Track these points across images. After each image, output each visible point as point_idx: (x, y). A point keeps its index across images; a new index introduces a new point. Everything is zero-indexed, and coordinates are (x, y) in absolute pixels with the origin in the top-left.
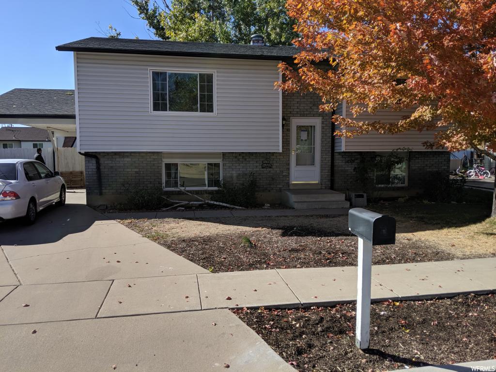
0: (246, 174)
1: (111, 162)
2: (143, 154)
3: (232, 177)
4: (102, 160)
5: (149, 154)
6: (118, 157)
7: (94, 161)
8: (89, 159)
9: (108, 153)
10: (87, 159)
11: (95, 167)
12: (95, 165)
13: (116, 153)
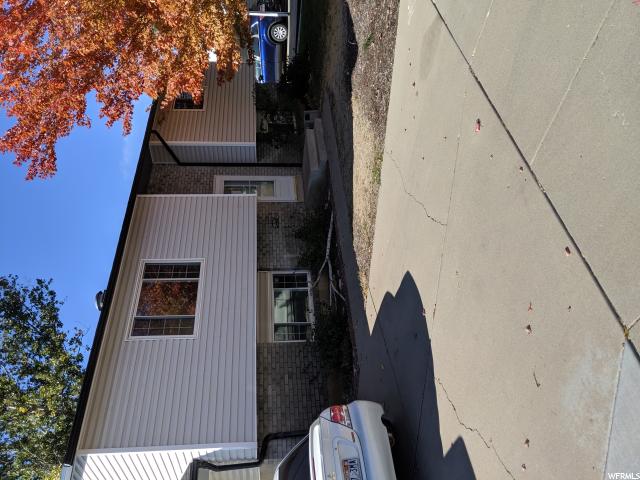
0: (287, 244)
1: (274, 417)
2: (261, 369)
3: (292, 259)
4: (272, 430)
5: (261, 359)
6: (265, 406)
7: (273, 444)
8: (270, 451)
9: (260, 421)
10: (270, 456)
11: (284, 441)
12: (280, 441)
13: (260, 408)
